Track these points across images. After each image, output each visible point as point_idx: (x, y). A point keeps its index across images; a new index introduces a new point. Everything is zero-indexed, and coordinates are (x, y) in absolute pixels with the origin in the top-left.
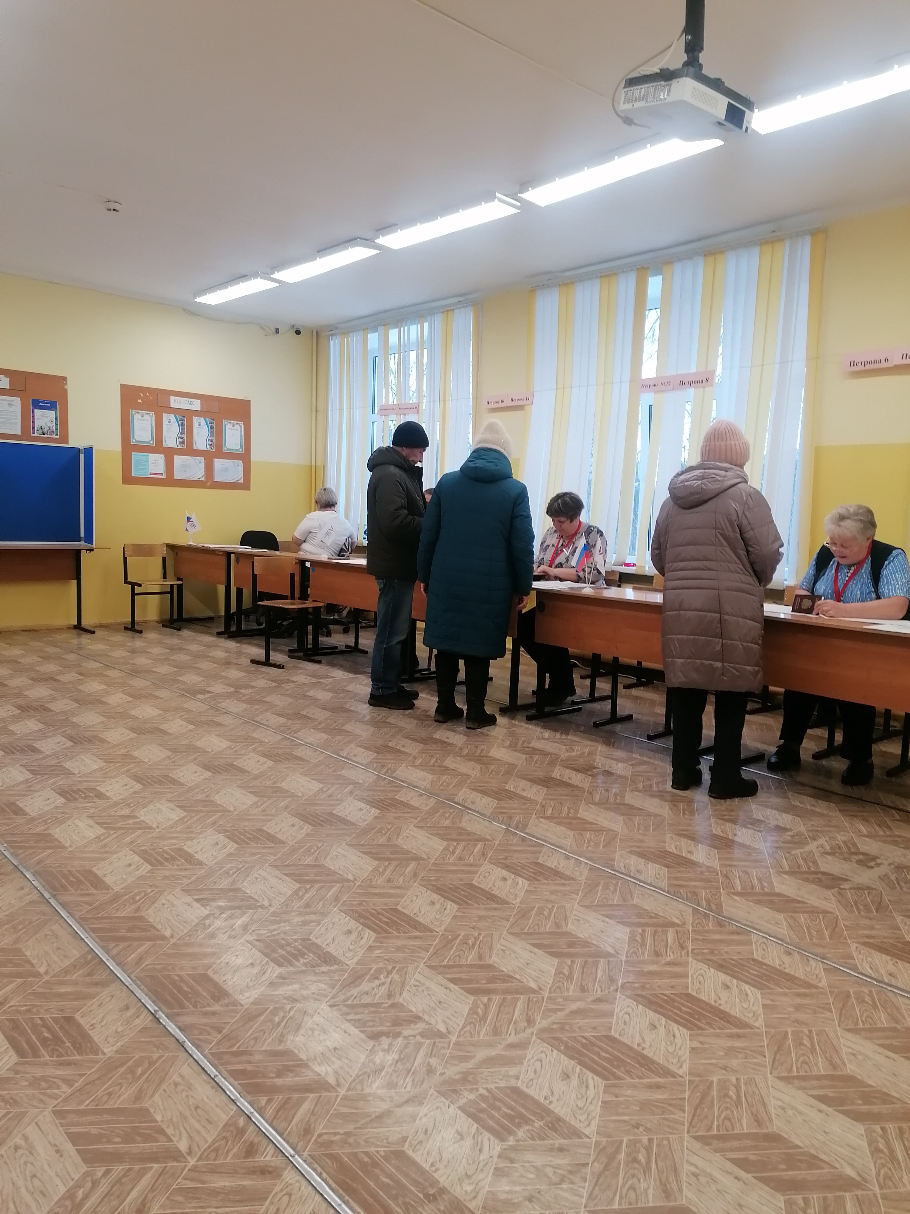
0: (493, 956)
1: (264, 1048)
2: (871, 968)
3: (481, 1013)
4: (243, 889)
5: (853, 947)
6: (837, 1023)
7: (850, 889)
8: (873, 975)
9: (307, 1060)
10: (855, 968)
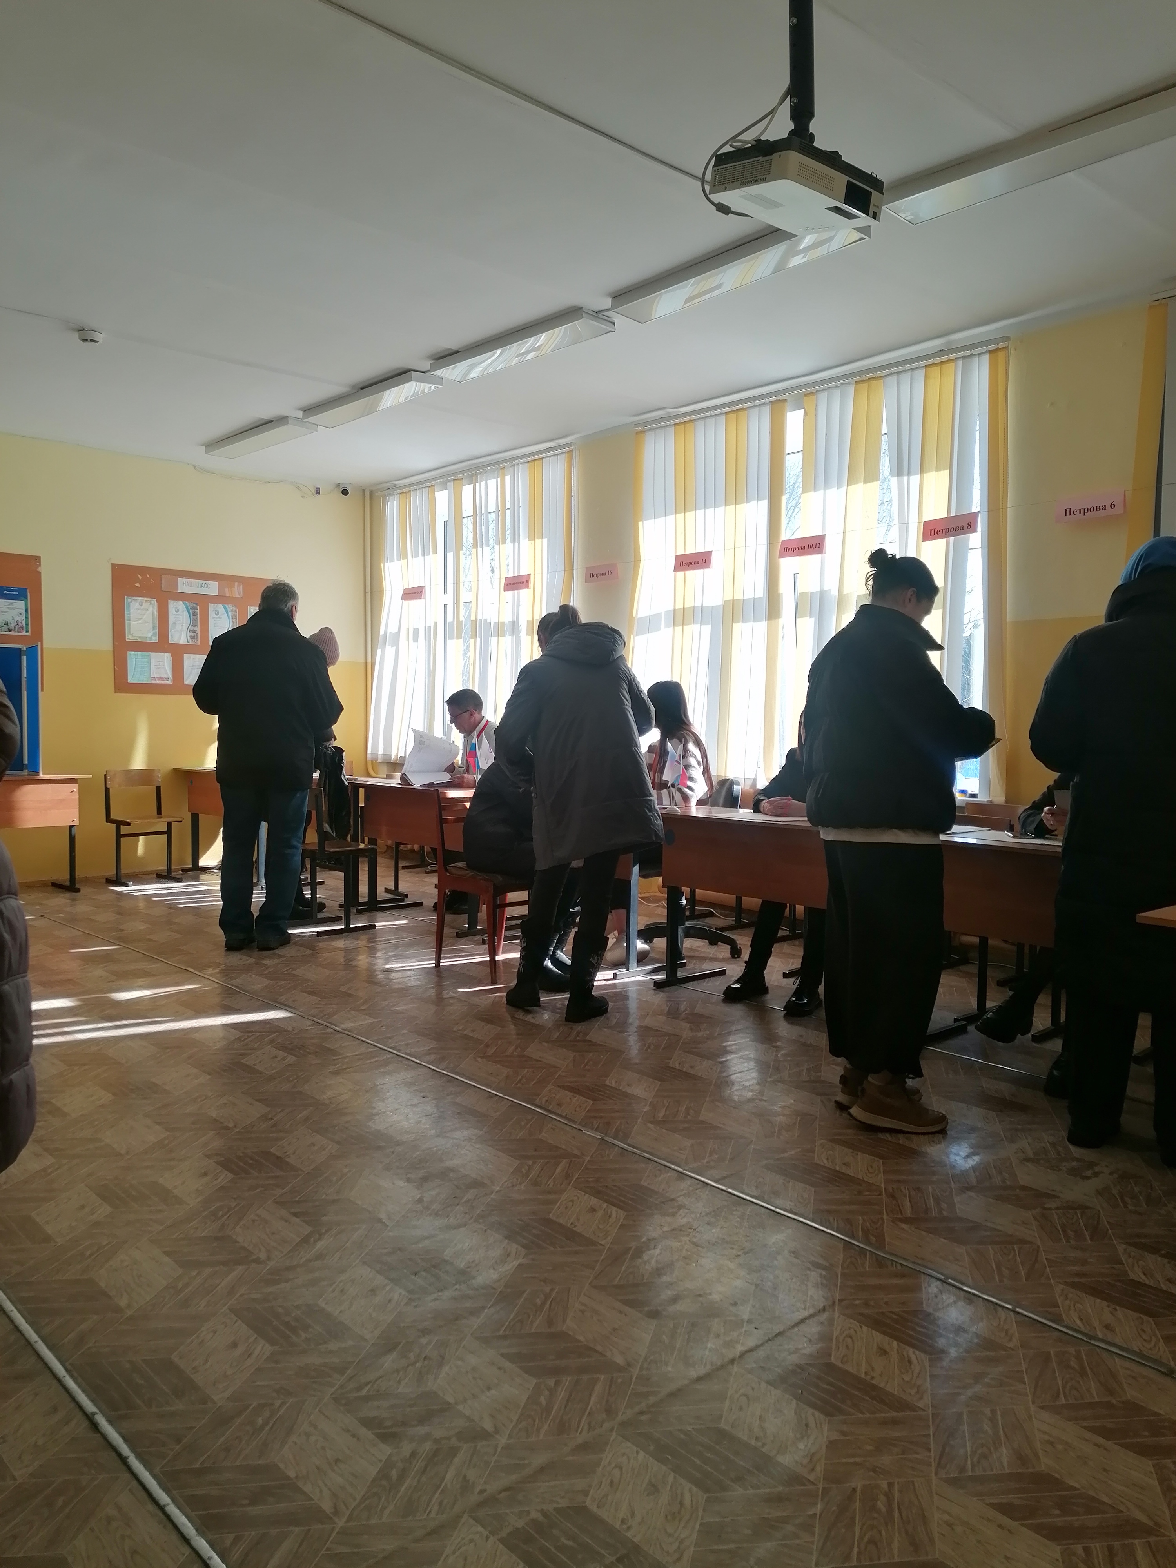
0: (568, 1320)
1: (238, 1463)
2: (1081, 1319)
3: (544, 1402)
4: (234, 1237)
5: (1058, 1288)
6: (1030, 1398)
7: (1057, 1208)
8: (1083, 1329)
9: (297, 1477)
10: (1058, 1319)
